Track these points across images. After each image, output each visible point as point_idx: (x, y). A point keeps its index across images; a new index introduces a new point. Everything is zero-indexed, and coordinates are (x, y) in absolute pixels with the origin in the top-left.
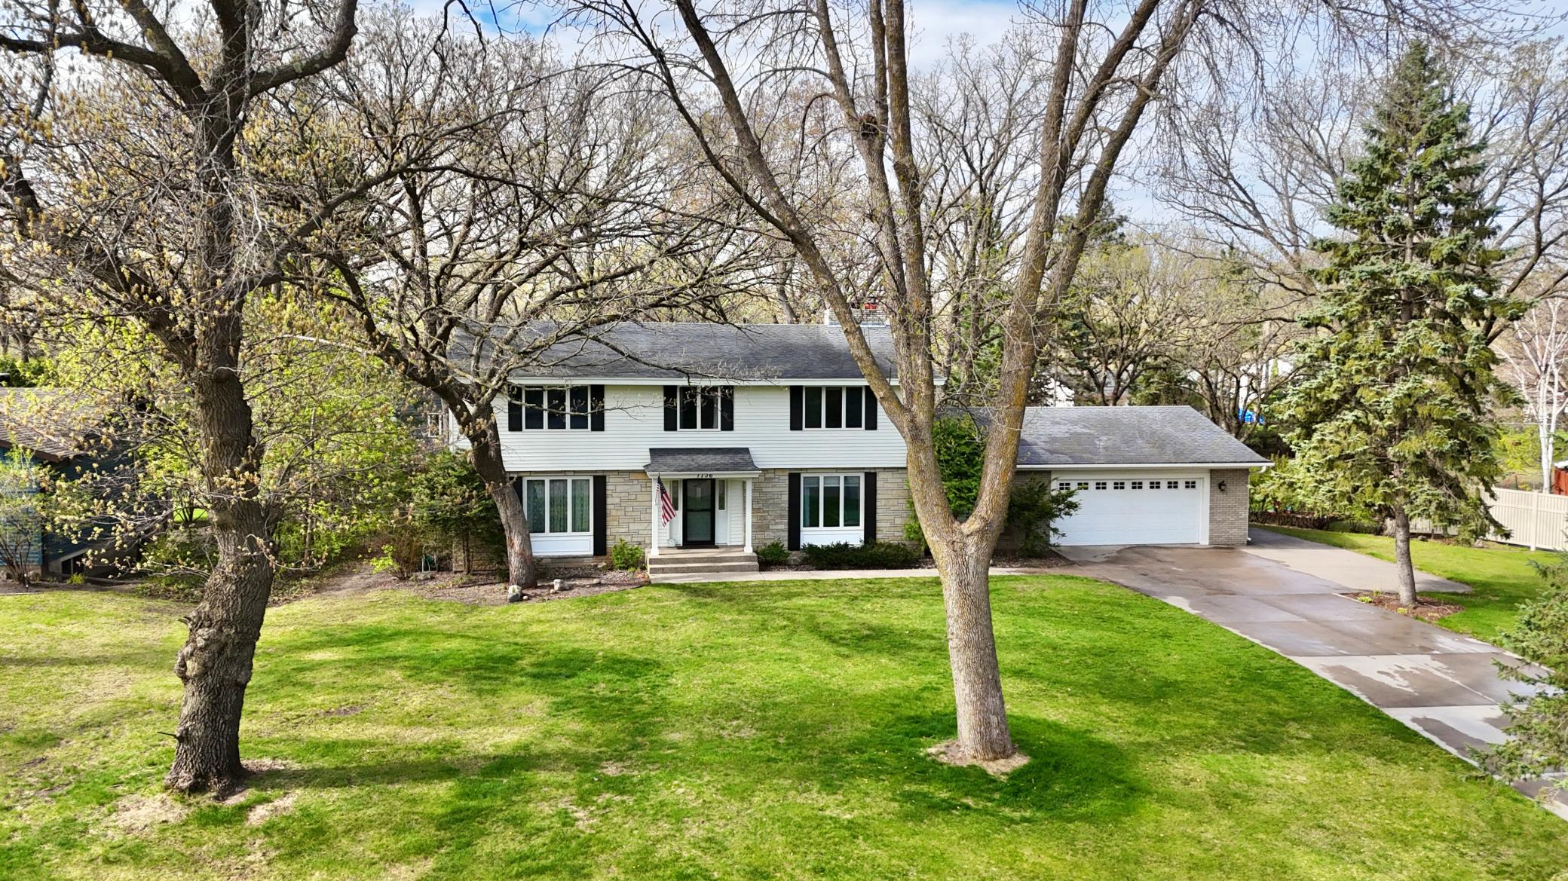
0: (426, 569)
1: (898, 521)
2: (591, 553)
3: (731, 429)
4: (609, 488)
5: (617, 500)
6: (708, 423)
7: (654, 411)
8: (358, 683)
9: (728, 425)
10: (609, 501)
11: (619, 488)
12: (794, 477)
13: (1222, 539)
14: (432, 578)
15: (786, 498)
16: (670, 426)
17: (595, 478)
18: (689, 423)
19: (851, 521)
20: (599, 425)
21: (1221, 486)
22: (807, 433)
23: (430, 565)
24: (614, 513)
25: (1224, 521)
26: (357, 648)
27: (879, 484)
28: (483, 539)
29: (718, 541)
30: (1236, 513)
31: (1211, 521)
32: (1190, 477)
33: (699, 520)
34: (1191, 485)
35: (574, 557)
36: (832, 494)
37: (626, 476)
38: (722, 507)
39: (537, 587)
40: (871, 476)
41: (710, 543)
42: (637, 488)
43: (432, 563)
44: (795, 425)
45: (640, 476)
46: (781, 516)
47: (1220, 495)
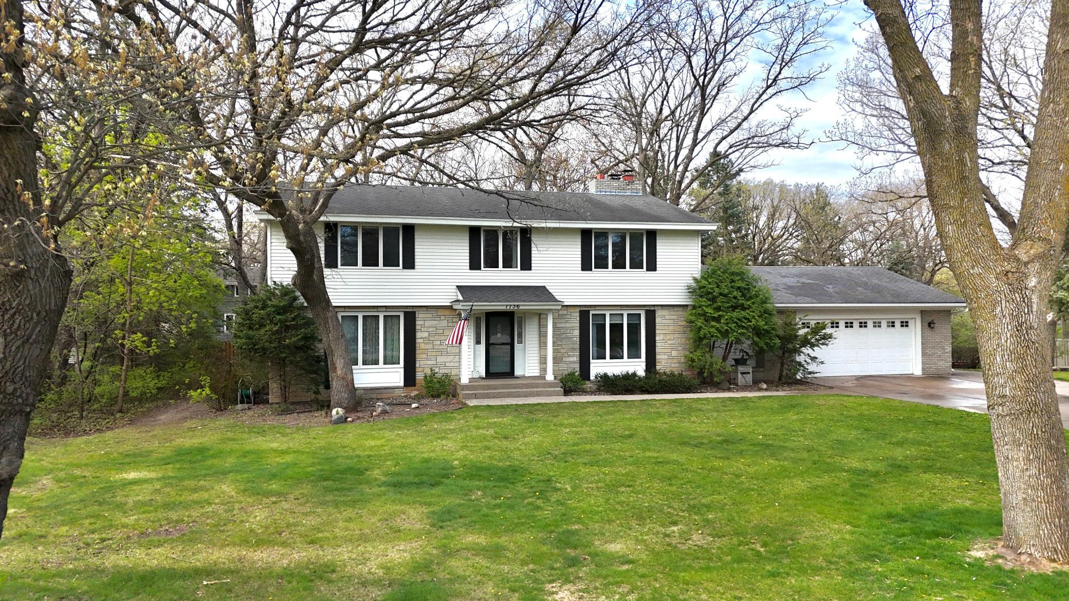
0: (242, 402)
1: (674, 353)
2: (402, 384)
3: (530, 269)
4: (419, 323)
5: (426, 334)
6: (508, 264)
7: (461, 251)
8: (182, 499)
9: (526, 265)
10: (419, 335)
11: (428, 323)
12: (584, 313)
13: (932, 371)
14: (249, 409)
15: (577, 333)
16: (474, 265)
17: (406, 314)
18: (492, 263)
19: (634, 353)
20: (410, 264)
21: (930, 325)
22: (597, 274)
23: (245, 399)
24: (423, 346)
25: (933, 354)
26: (178, 466)
27: (658, 320)
28: (302, 368)
29: (518, 372)
30: (943, 349)
31: (923, 354)
32: (904, 317)
33: (501, 352)
34: (905, 324)
35: (386, 388)
36: (616, 329)
37: (434, 312)
38: (520, 342)
39: (358, 411)
40: (651, 313)
41: (511, 374)
42: (445, 323)
43: (248, 397)
44: (586, 266)
45: (447, 312)
46: (573, 349)
47: (929, 332)
